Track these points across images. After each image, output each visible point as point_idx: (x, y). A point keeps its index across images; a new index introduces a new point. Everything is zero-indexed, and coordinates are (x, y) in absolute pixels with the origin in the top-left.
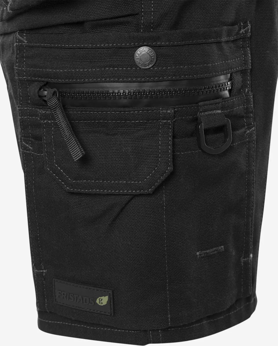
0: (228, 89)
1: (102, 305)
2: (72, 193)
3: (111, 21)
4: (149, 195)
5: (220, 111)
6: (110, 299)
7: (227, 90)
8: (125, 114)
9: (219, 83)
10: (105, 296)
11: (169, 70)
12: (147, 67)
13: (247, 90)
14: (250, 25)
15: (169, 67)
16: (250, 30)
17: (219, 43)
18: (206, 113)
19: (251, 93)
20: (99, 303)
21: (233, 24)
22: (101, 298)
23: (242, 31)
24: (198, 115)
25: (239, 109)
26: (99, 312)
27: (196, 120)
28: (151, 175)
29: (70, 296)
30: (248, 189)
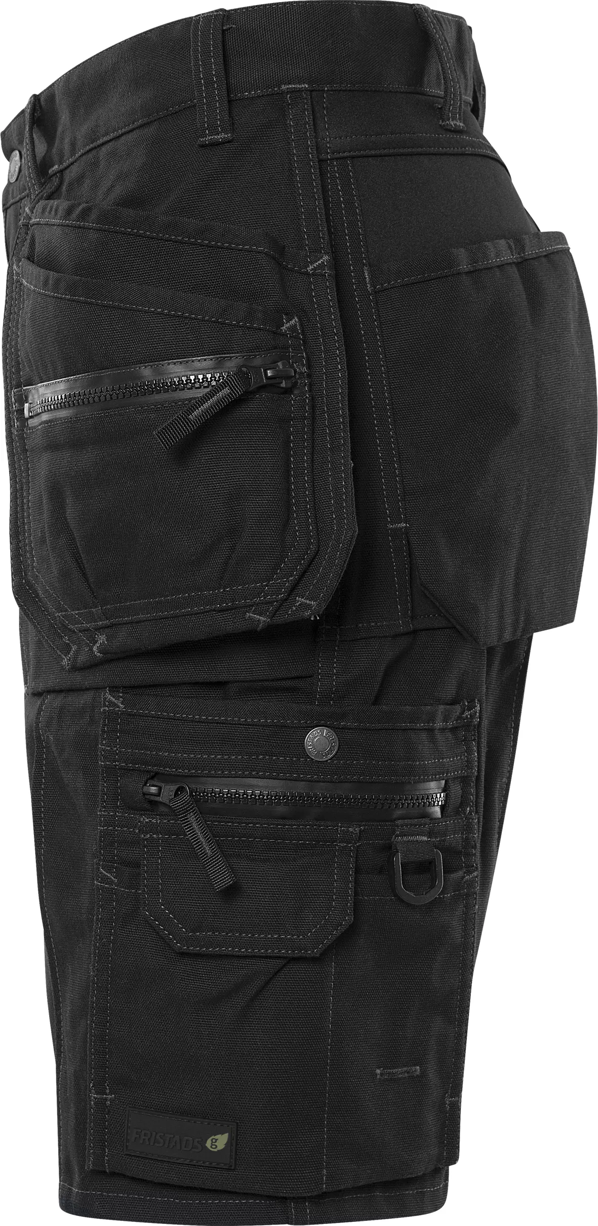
0: (440, 803)
1: (216, 1150)
2: (183, 954)
3: (271, 684)
4: (314, 960)
5: (425, 838)
6: (230, 1138)
7: (438, 805)
8: (284, 828)
9: (427, 793)
10: (222, 1134)
11: (355, 765)
12: (325, 759)
13: (468, 809)
14: (479, 705)
15: (355, 760)
16: (478, 714)
17: (431, 731)
18: (405, 839)
19: (475, 814)
20: (211, 1147)
21: (453, 702)
22: (216, 1137)
23: (467, 713)
24: (392, 840)
25: (454, 839)
26: (207, 1163)
27: (389, 849)
28: (320, 927)
29: (158, 1137)
30: (462, 975)
